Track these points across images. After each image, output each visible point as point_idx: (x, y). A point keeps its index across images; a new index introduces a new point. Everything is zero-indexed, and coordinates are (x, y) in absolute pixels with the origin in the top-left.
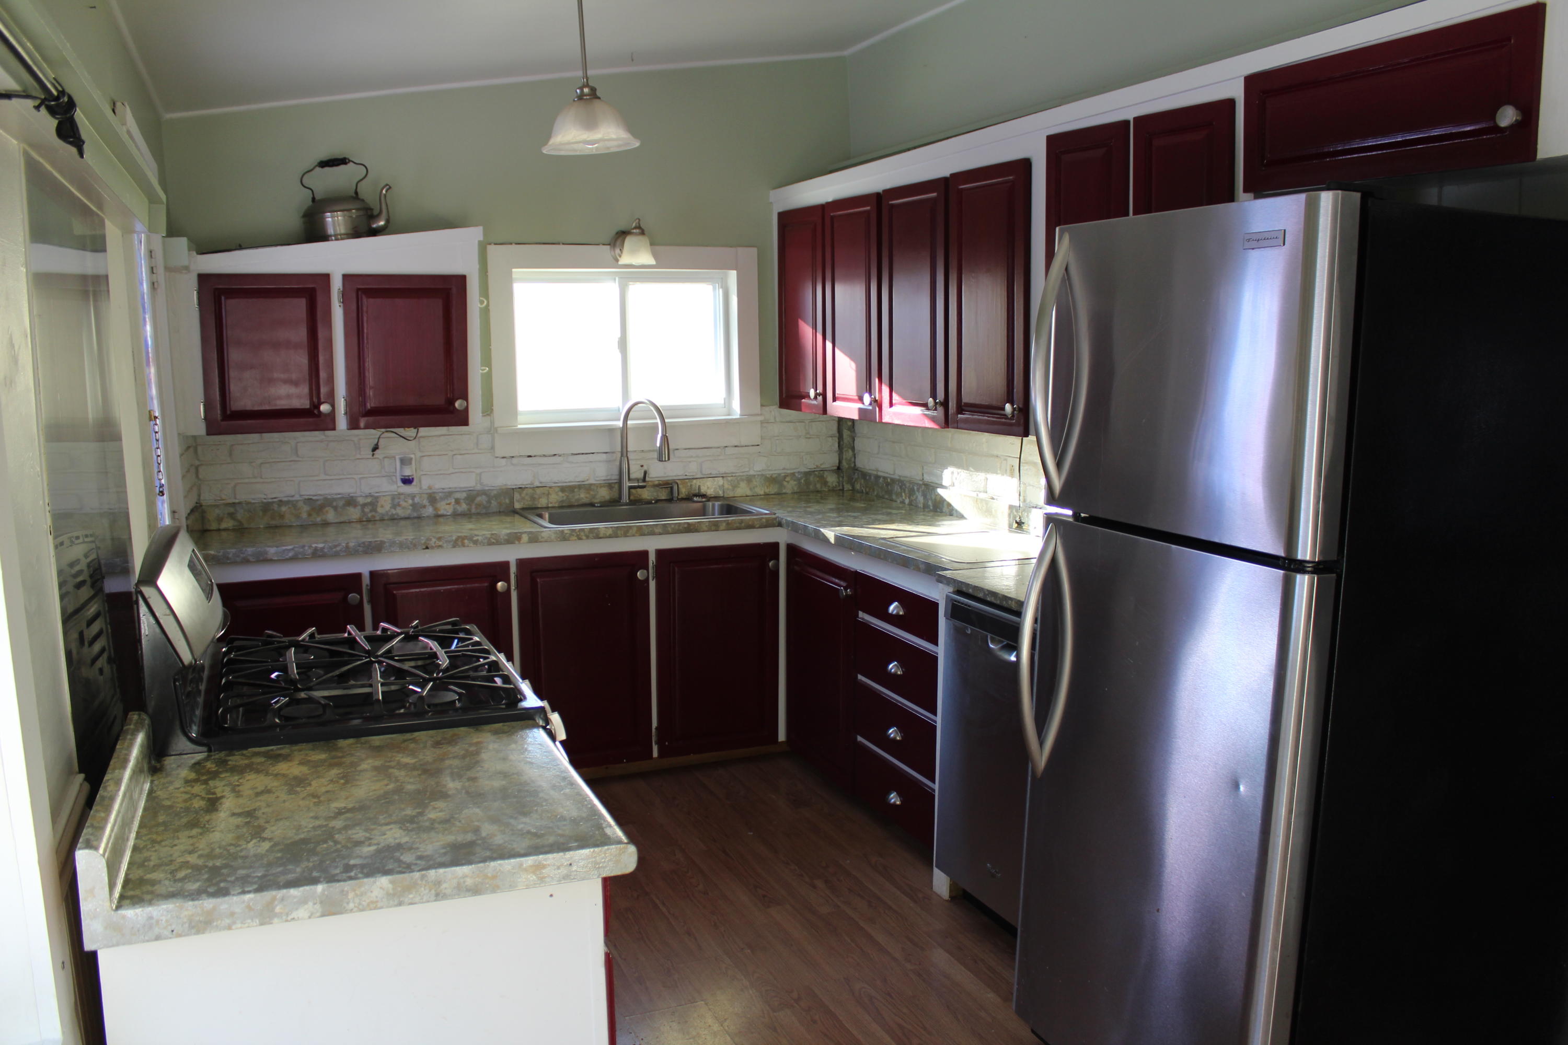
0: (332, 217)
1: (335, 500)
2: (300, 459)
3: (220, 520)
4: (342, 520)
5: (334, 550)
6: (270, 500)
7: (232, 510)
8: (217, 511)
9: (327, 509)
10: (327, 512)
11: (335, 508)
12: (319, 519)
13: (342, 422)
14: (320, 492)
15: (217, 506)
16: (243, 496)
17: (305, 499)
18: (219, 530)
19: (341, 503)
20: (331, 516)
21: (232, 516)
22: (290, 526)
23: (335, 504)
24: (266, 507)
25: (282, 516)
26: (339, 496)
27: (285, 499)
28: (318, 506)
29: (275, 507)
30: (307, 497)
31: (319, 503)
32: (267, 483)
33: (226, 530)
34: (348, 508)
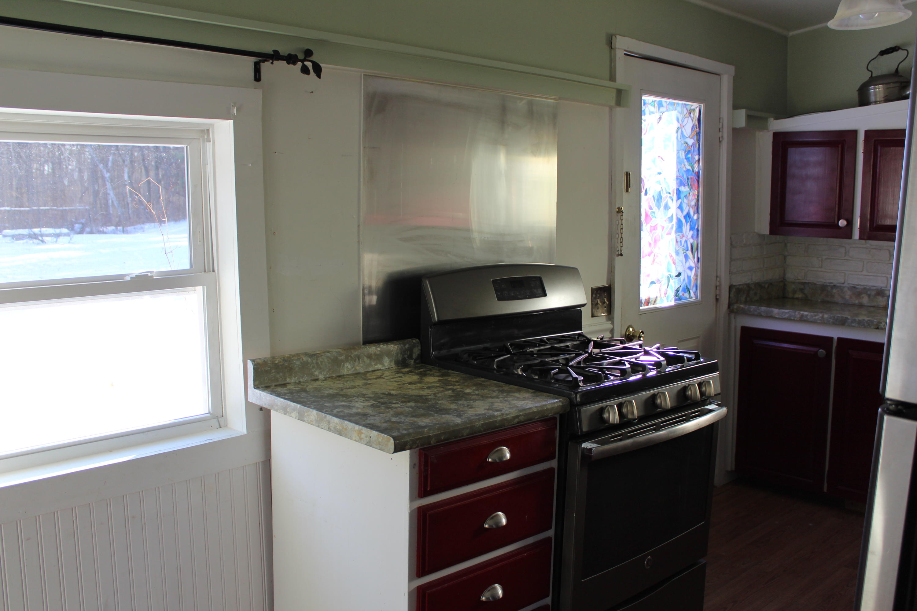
0: (874, 89)
1: (869, 290)
2: (850, 259)
3: (794, 292)
4: (873, 304)
5: (814, 318)
6: (828, 284)
7: (802, 287)
8: (793, 286)
9: (863, 295)
10: (863, 297)
11: (869, 296)
12: (857, 302)
13: (856, 234)
14: (860, 283)
15: (793, 283)
16: (810, 279)
17: (851, 287)
18: (793, 298)
19: (873, 293)
20: (865, 300)
21: (802, 290)
22: (837, 303)
23: (869, 292)
24: (823, 288)
25: (833, 296)
26: (874, 288)
27: (838, 285)
28: (858, 291)
29: (829, 288)
30: (852, 285)
31: (858, 290)
32: (828, 272)
33: (797, 299)
34: (878, 297)
